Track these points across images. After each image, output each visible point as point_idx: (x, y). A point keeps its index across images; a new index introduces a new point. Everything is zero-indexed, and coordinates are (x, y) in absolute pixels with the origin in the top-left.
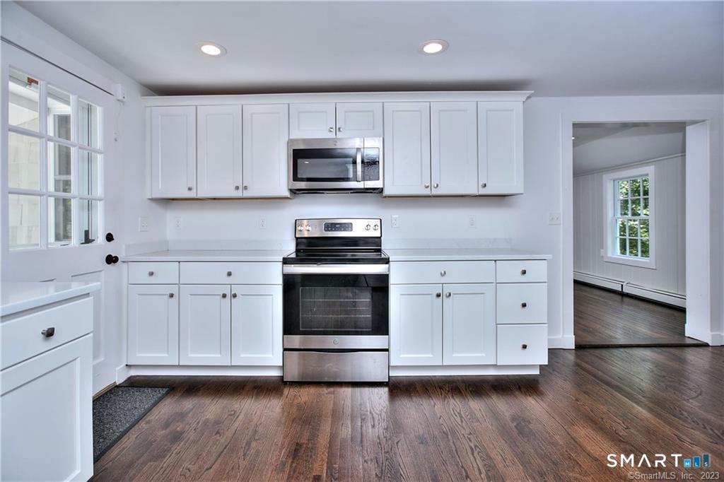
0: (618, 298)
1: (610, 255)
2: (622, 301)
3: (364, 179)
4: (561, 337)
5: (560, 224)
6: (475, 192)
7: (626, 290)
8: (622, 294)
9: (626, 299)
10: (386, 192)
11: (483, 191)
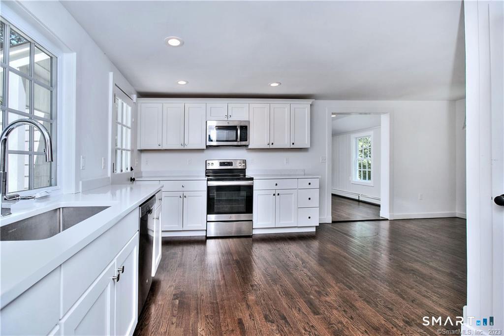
0: (357, 203)
1: (354, 180)
2: (359, 205)
3: (241, 141)
4: (325, 217)
5: (325, 162)
6: (289, 147)
7: (361, 199)
8: (359, 201)
9: (360, 203)
10: (250, 147)
11: (292, 146)
